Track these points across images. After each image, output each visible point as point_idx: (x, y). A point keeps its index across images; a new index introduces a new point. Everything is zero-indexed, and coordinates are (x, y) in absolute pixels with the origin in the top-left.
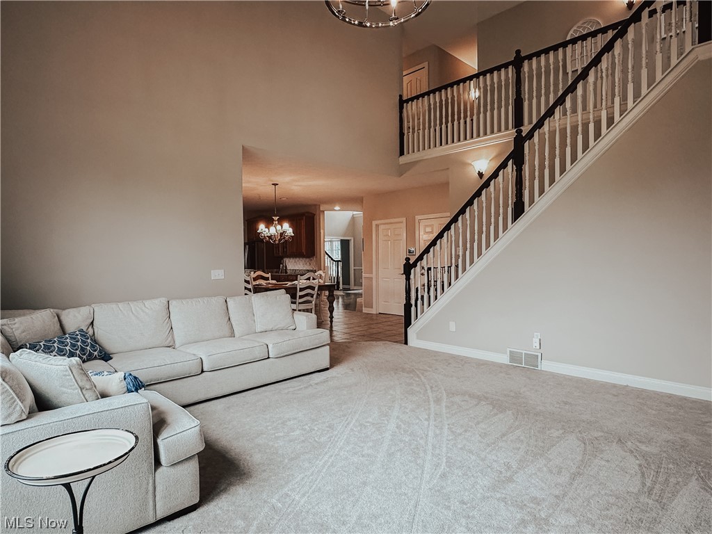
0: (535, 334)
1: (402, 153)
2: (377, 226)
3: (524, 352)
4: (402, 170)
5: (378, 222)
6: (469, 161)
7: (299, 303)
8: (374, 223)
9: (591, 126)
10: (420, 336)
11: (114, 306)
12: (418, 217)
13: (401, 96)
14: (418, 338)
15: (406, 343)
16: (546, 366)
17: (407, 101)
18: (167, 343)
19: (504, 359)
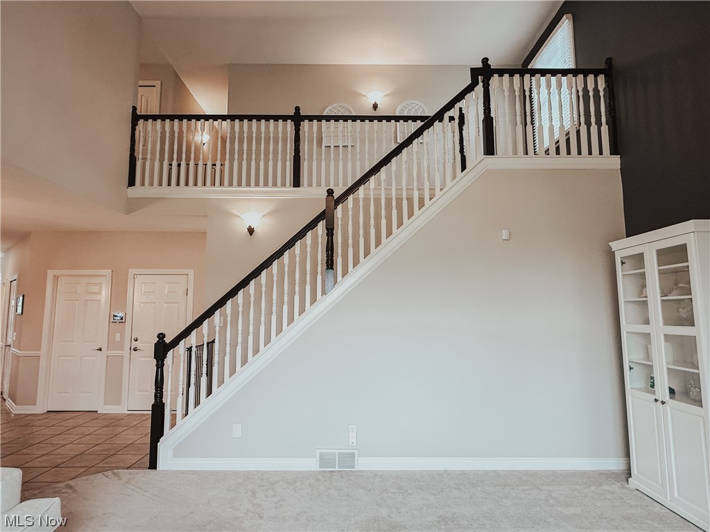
0: (351, 426)
1: (132, 183)
2: (56, 278)
3: (337, 451)
4: (132, 206)
5: (57, 272)
6: (235, 212)
8: (50, 274)
9: (405, 203)
10: (178, 452)
12: (132, 271)
13: (134, 109)
14: (175, 456)
15: (153, 465)
16: (364, 464)
17: (146, 118)
19: (310, 464)
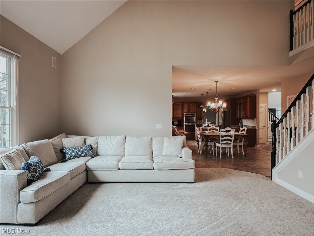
1: (291, 49)
7: (222, 144)
11: (105, 137)
13: (291, 11)
15: (272, 179)
18: (120, 154)
